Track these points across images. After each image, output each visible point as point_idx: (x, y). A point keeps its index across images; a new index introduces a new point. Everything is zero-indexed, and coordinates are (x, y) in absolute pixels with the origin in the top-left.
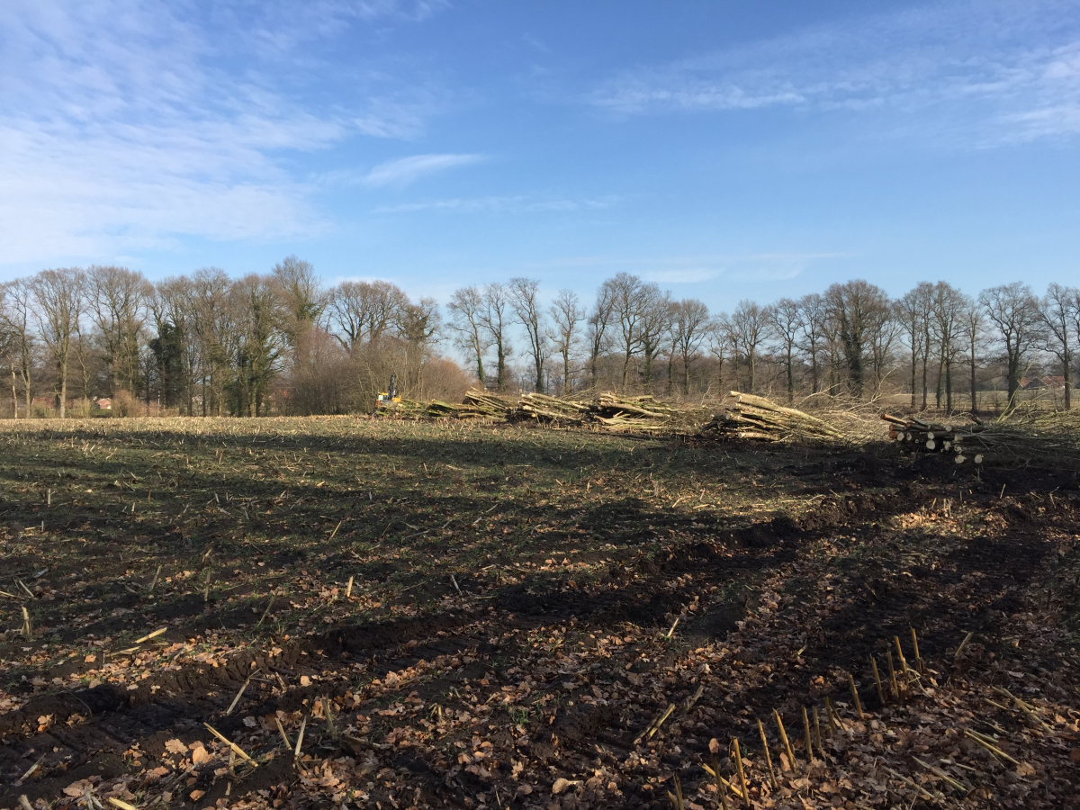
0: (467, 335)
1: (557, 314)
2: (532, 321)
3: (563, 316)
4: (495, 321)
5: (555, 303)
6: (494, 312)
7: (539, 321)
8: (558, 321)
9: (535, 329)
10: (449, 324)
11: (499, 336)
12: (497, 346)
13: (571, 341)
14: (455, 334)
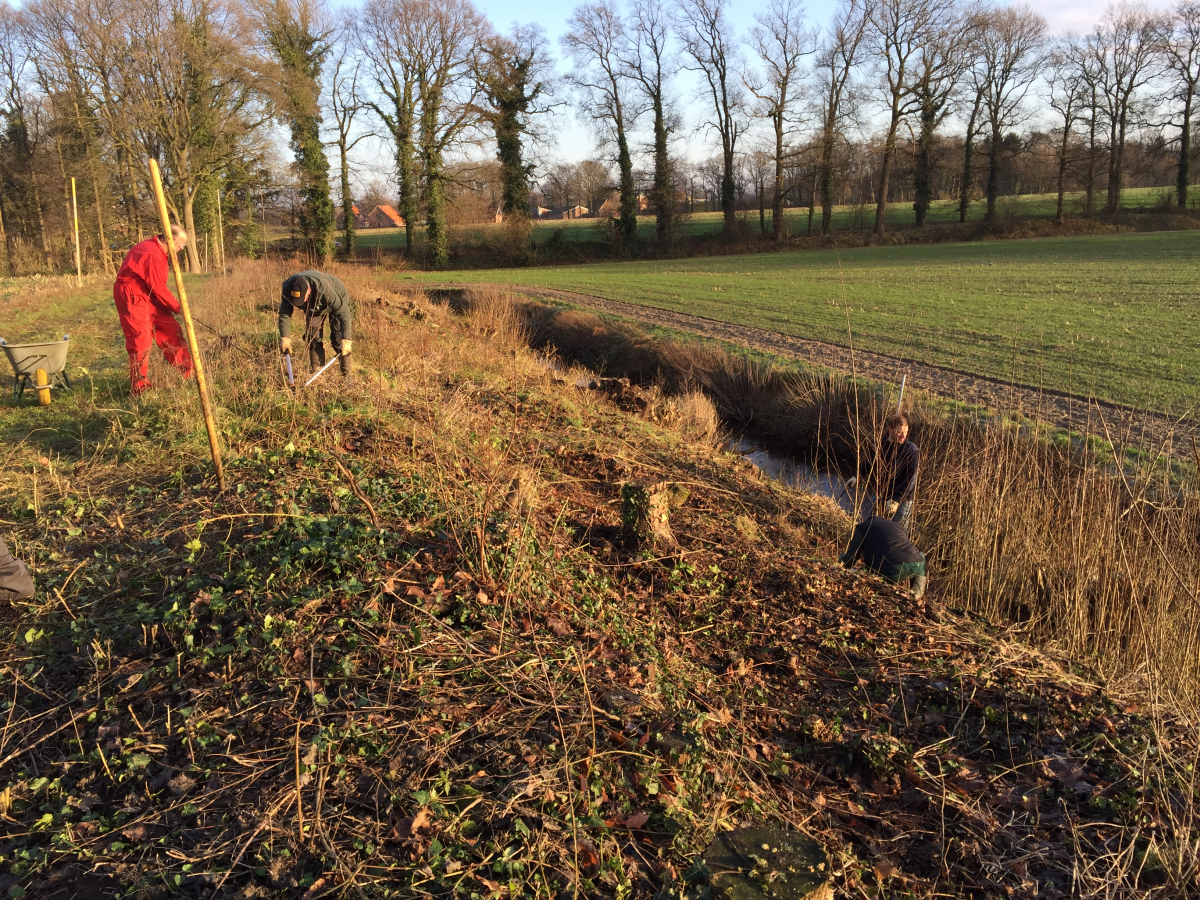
0: (599, 96)
1: (765, 42)
2: (717, 62)
3: (774, 47)
4: (649, 66)
5: (760, 20)
6: (647, 51)
7: (730, 62)
8: (765, 57)
9: (722, 78)
10: (567, 77)
11: (656, 96)
12: (653, 114)
13: (788, 97)
14: (578, 95)
